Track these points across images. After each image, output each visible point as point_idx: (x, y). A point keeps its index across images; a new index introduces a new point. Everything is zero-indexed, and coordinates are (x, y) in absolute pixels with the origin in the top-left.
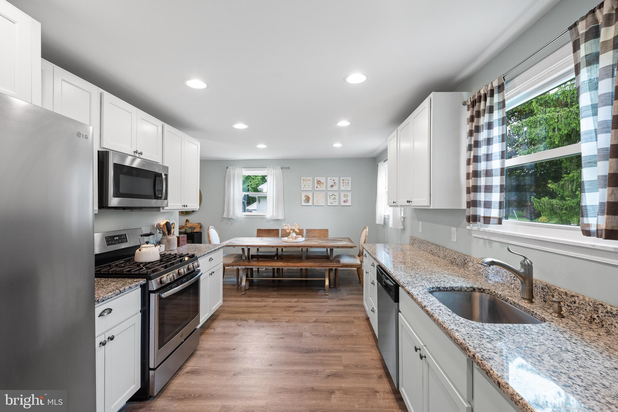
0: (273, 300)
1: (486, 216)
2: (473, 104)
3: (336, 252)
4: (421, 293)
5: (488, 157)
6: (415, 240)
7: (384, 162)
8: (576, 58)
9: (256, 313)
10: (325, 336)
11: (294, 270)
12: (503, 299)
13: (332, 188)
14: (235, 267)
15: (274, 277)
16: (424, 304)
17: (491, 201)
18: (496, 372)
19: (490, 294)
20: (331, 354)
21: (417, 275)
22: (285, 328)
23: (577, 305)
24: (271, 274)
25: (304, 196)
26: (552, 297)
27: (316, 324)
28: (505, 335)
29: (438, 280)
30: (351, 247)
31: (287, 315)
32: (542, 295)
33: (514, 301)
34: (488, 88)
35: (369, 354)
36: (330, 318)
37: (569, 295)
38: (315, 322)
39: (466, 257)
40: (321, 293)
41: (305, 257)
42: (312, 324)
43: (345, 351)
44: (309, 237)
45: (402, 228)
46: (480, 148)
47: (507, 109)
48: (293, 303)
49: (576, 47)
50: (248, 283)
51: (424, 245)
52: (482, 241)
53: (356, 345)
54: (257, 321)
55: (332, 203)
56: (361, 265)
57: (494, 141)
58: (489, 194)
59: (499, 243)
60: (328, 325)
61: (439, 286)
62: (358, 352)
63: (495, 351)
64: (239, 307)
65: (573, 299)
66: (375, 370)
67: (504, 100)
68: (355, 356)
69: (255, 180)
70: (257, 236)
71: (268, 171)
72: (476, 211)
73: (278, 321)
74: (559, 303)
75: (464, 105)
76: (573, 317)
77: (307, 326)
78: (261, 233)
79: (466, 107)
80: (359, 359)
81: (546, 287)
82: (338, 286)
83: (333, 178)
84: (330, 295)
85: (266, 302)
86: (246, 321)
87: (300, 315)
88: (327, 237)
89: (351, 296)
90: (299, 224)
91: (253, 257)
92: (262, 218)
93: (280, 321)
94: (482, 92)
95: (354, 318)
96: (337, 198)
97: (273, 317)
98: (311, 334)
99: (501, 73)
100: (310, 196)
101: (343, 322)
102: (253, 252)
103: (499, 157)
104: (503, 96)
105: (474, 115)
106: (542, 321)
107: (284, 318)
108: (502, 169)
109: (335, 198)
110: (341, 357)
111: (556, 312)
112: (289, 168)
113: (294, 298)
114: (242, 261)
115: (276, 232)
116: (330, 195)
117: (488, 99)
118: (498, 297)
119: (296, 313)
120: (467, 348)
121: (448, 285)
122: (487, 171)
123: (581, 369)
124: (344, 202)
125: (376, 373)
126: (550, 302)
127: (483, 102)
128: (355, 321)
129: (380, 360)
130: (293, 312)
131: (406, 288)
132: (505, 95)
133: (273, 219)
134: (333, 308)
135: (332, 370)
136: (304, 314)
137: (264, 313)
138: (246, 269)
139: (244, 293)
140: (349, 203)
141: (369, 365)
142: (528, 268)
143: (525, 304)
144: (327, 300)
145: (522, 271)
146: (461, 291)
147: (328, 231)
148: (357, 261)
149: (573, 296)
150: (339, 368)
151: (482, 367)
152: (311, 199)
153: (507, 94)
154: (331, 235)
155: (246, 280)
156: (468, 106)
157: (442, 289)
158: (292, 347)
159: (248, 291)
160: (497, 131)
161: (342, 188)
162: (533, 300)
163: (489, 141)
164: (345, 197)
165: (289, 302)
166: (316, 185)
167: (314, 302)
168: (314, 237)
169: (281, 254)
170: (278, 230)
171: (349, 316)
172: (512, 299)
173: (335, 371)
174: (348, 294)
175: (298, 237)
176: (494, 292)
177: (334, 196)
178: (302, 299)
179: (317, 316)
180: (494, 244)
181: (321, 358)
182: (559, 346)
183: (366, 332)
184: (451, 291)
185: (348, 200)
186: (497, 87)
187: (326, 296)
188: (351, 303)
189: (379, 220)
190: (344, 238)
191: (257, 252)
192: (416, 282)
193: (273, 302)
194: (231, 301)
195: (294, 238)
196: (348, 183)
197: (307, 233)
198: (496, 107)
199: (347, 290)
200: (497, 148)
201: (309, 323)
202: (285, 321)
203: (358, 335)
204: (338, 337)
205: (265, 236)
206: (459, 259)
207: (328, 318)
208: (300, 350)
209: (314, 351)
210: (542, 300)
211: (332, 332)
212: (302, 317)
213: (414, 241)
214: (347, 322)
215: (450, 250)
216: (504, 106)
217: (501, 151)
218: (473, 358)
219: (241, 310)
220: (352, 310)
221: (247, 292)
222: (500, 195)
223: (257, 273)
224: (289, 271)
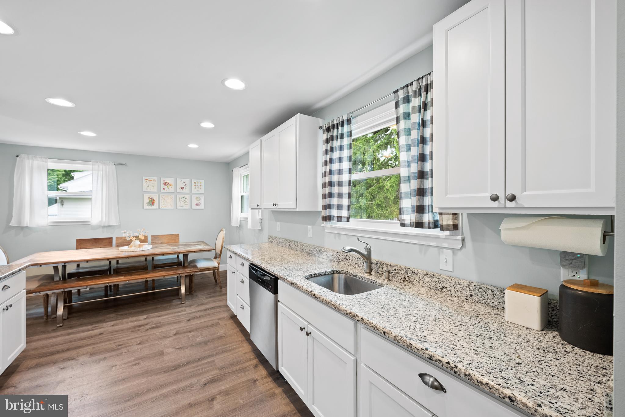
0: (112, 323)
1: (339, 216)
2: (328, 130)
3: (191, 257)
4: (303, 281)
5: (340, 172)
6: (274, 238)
7: (240, 168)
8: (397, 113)
9: (88, 345)
10: (192, 346)
11: (135, 283)
12: (353, 276)
13: (183, 190)
14: (43, 293)
15: (106, 296)
16: (309, 290)
17: (342, 205)
18: (381, 326)
19: (344, 274)
20: (202, 362)
21: (290, 268)
22: (138, 351)
23: (396, 271)
24: (103, 293)
25: (147, 198)
26: (382, 269)
27: (178, 336)
28: (370, 299)
29: (308, 269)
30: (209, 250)
31: (137, 336)
32: (376, 269)
33: (361, 275)
34: (340, 119)
35: (241, 349)
36: (193, 326)
37: (392, 266)
38: (175, 335)
39: (321, 248)
40: (176, 302)
41: (152, 267)
42: (173, 338)
43: (217, 354)
44: (155, 244)
45: (260, 229)
46: (334, 164)
47: (353, 137)
48: (142, 321)
49: (397, 106)
50: (67, 310)
51: (283, 242)
52: (333, 235)
53: (226, 345)
54: (92, 354)
55: (182, 206)
56: (219, 267)
57: (344, 160)
58: (341, 199)
59: (345, 236)
60: (192, 333)
61: (311, 274)
62: (230, 350)
63: (372, 312)
64: (57, 345)
65: (394, 268)
66: (250, 362)
67: (351, 131)
68: (228, 355)
69: (51, 175)
70: (77, 249)
71: (93, 166)
72: (330, 212)
73: (125, 347)
74: (388, 271)
75: (320, 128)
76: (395, 279)
77: (167, 342)
78: (82, 244)
79: (321, 131)
80: (233, 357)
81: (378, 263)
82: (194, 292)
83: (184, 180)
84: (187, 303)
85: (100, 328)
86: (74, 360)
87: (155, 332)
88: (178, 242)
89: (210, 299)
90: (144, 230)
91: (71, 275)
92: (84, 224)
93: (129, 346)
94: (335, 122)
95: (219, 319)
96: (188, 200)
97: (117, 344)
98: (174, 349)
99: (349, 112)
100: (156, 198)
101: (208, 326)
102: (71, 269)
103: (348, 172)
104: (351, 128)
105: (329, 138)
106: (380, 286)
107: (133, 341)
108: (350, 181)
109: (185, 201)
110: (214, 361)
111: (387, 278)
112: (125, 165)
113: (143, 315)
114: (54, 283)
115: (107, 241)
116: (180, 198)
117: (340, 128)
118: (350, 275)
119: (149, 331)
120: (355, 315)
121: (317, 272)
122: (339, 182)
123: (415, 309)
124: (197, 205)
125: (251, 365)
126: (381, 272)
127: (335, 130)
128: (220, 322)
129: (253, 351)
130: (144, 330)
131: (288, 279)
132: (352, 127)
133: (103, 225)
134: (193, 315)
135: (208, 377)
136: (160, 330)
137: (101, 342)
138: (64, 293)
139: (61, 325)
140: (202, 206)
141: (243, 359)
142: (369, 251)
143: (367, 276)
144: (184, 308)
145: (366, 253)
146: (326, 275)
147: (179, 236)
148: (214, 264)
149: (394, 266)
150: (215, 373)
151: (370, 325)
152: (156, 202)
153: (353, 126)
154: (182, 240)
155: (64, 307)
156: (324, 130)
157: (314, 275)
158: (153, 370)
159: (66, 321)
160: (346, 153)
161: (194, 191)
162: (372, 273)
163: (340, 160)
164: (197, 200)
165: (136, 321)
166: (163, 186)
167: (169, 314)
168: (161, 243)
169: (117, 267)
170: (111, 239)
171: (213, 319)
172: (360, 275)
173: (211, 377)
174: (207, 298)
175: (144, 245)
176: (347, 271)
177: (185, 198)
178: (153, 314)
179: (177, 328)
180: (342, 237)
181: (192, 370)
182: (399, 299)
183: (234, 329)
184: (319, 276)
185: (200, 204)
186: (346, 121)
187: (182, 305)
188: (212, 306)
189: (235, 223)
190: (198, 242)
191: (77, 269)
192: (293, 273)
193: (112, 326)
194: (38, 340)
195: (138, 246)
196: (201, 186)
197: (153, 239)
198: (345, 135)
199: (205, 294)
200: (346, 165)
201: (169, 337)
202: (135, 344)
203: (227, 334)
204: (206, 343)
205: (91, 247)
206: (315, 251)
207: (191, 326)
208: (164, 370)
209: (183, 365)
210: (376, 272)
211: (198, 340)
212: (158, 333)
213: (271, 240)
214: (213, 325)
215: (307, 244)
216: (351, 135)
217: (349, 168)
218: (362, 321)
219: (61, 348)
220: (215, 313)
221: (66, 323)
222: (348, 200)
223: (77, 295)
224: (126, 286)
